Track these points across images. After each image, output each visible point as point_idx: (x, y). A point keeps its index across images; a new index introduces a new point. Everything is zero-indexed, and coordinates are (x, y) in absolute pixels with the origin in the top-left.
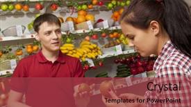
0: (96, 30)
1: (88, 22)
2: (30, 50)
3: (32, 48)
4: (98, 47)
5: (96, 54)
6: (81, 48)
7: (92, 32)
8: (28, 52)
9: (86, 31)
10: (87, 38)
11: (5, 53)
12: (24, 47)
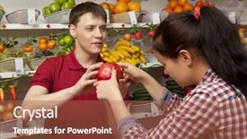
0: (141, 25)
1: (130, 13)
2: (43, 46)
3: (47, 43)
4: (142, 52)
5: (138, 61)
6: (116, 50)
7: (135, 27)
8: (41, 49)
9: (126, 26)
10: (127, 36)
11: (8, 46)
12: (35, 41)
